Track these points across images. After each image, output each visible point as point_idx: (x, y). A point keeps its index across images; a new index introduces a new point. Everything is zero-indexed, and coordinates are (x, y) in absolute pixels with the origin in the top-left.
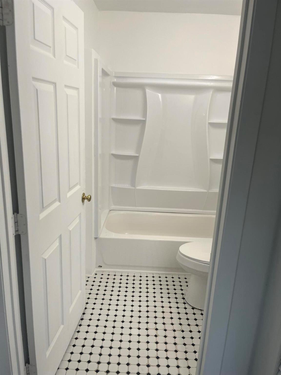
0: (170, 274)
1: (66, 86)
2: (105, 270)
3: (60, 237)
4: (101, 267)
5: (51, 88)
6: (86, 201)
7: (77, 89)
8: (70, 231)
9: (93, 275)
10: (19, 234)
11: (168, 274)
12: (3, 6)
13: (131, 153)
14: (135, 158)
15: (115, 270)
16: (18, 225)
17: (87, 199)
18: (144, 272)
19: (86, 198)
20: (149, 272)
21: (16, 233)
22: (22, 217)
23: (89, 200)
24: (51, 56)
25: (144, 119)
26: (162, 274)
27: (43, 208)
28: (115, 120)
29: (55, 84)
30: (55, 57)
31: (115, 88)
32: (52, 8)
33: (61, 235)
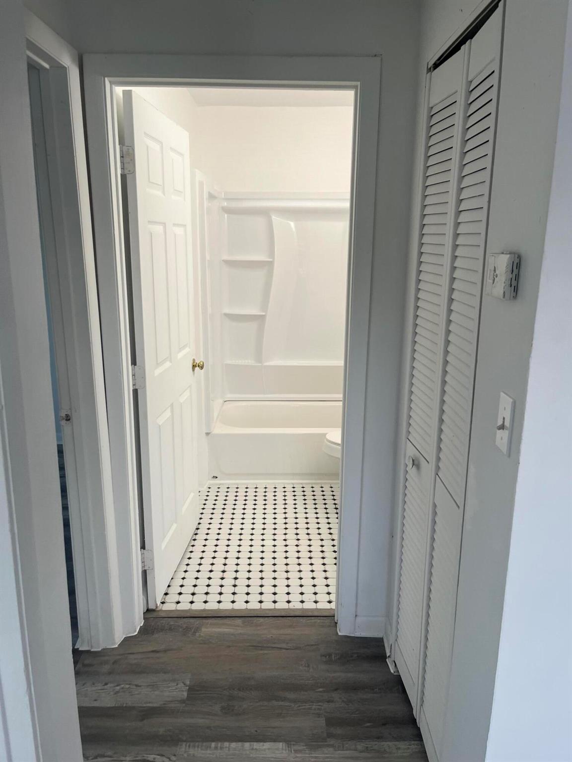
0: (318, 484)
1: (174, 225)
2: (222, 482)
3: (172, 405)
4: (217, 477)
5: (161, 228)
6: (197, 369)
7: (185, 226)
8: (181, 403)
9: (205, 489)
10: (136, 388)
11: (315, 484)
12: (124, 156)
13: (253, 310)
14: (261, 319)
15: (237, 481)
16: (136, 378)
17: (199, 366)
18: (279, 482)
19: (197, 365)
20: (289, 482)
21: (133, 387)
22: (140, 369)
23: (202, 368)
24: (160, 193)
25: (271, 260)
26: (306, 484)
27: (157, 364)
28: (227, 262)
29: (164, 224)
30: (164, 195)
31: (226, 215)
32: (161, 143)
33: (172, 404)
